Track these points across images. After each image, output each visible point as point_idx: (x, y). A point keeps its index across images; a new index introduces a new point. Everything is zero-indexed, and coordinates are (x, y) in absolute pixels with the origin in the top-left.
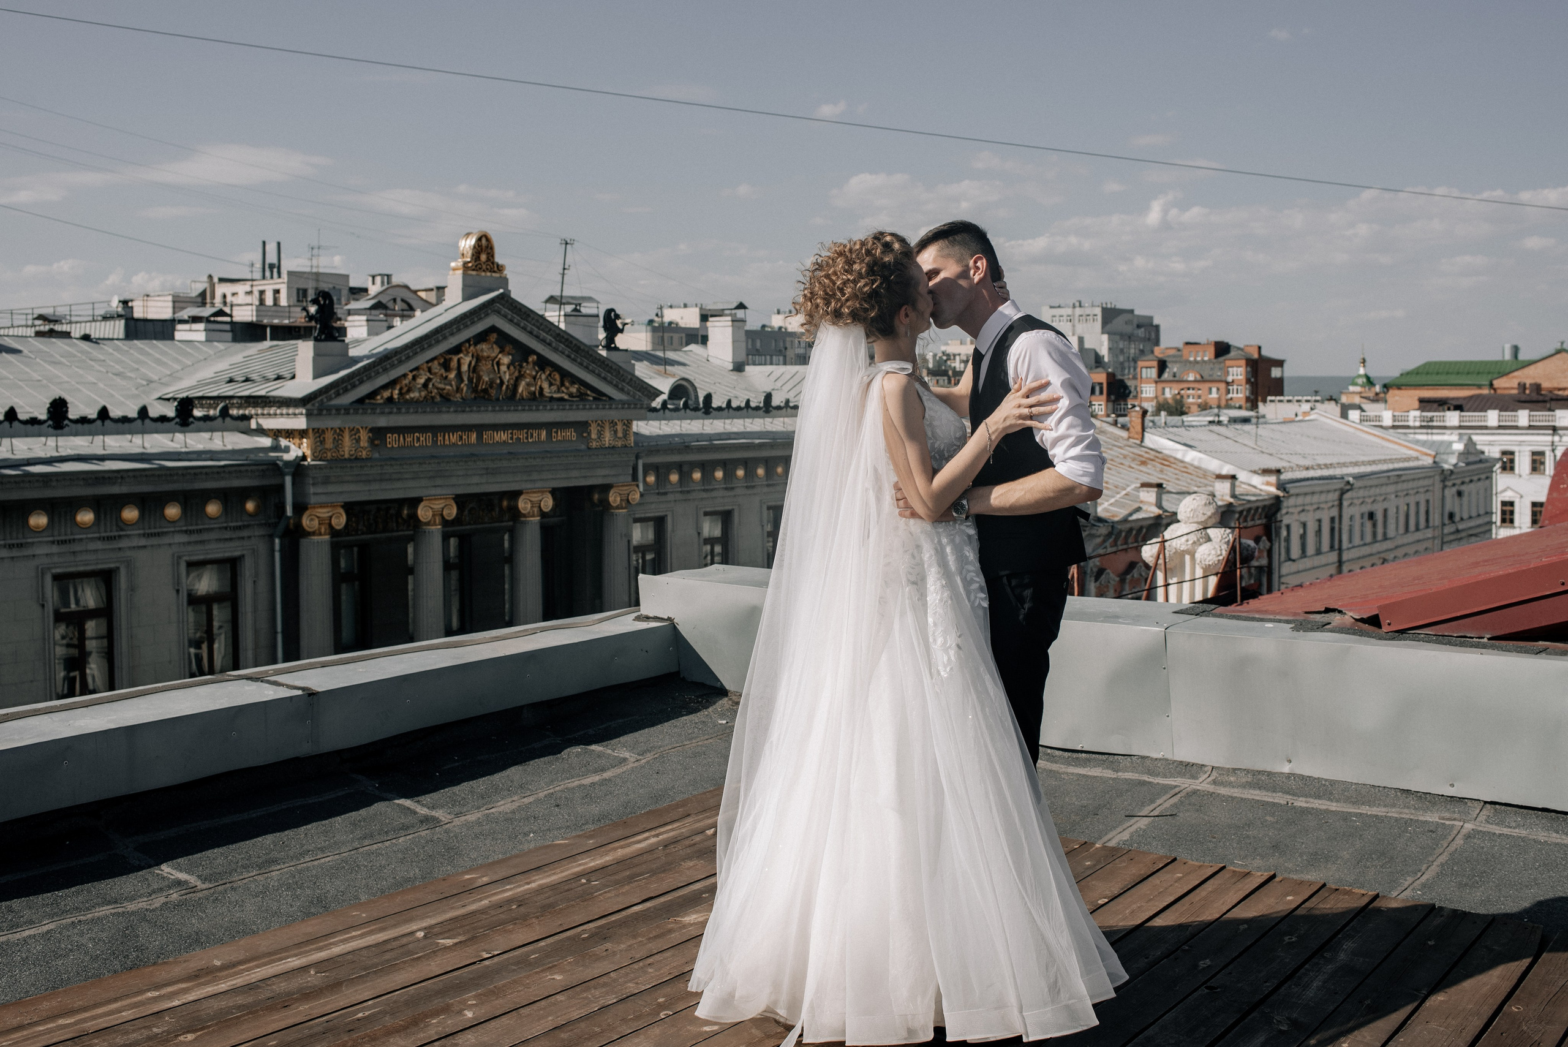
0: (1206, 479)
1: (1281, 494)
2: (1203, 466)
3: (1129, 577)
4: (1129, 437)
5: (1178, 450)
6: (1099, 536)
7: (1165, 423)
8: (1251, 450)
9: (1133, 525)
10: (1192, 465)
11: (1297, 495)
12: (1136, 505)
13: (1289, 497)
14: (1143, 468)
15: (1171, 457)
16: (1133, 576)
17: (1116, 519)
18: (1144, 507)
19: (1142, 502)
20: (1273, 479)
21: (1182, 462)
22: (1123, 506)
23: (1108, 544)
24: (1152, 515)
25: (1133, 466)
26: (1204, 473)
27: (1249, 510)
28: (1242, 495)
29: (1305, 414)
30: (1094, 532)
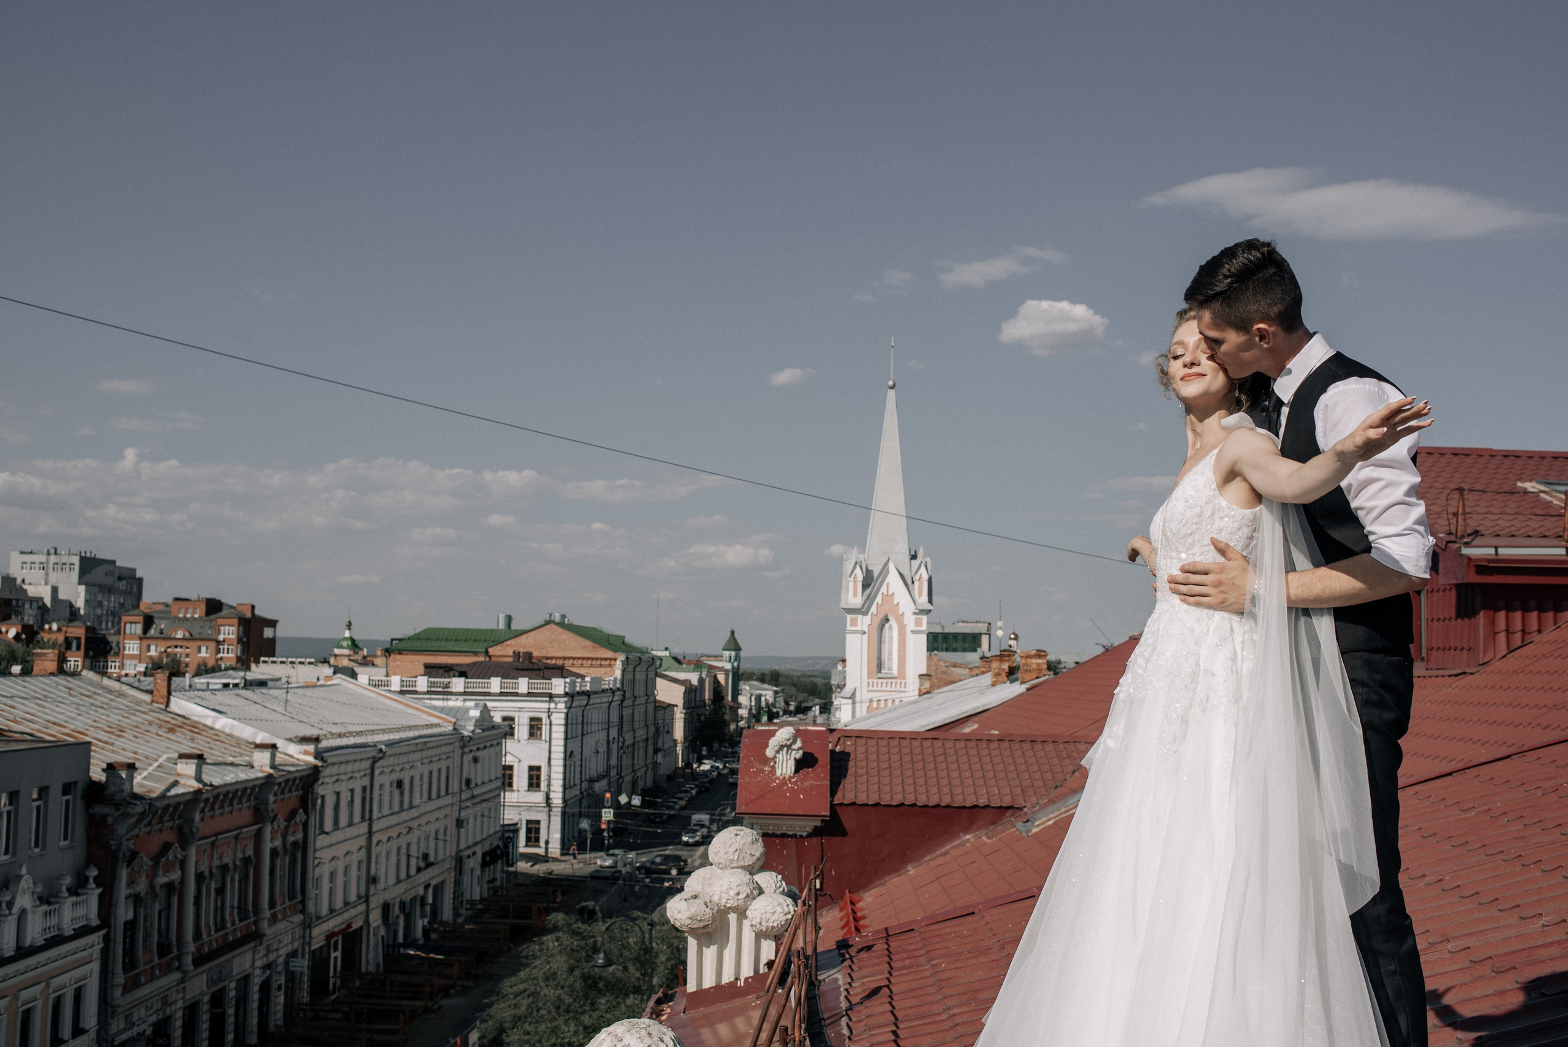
0: (240, 748)
1: (319, 763)
2: (236, 733)
3: (163, 860)
4: (153, 701)
5: (207, 717)
6: (134, 816)
7: (190, 686)
8: (281, 717)
9: (171, 801)
10: (223, 732)
11: (333, 764)
12: (172, 779)
13: (327, 766)
14: (171, 736)
15: (200, 723)
16: (168, 859)
17: (154, 795)
18: (182, 781)
19: (179, 775)
20: (311, 748)
21: (212, 729)
22: (158, 780)
23: (141, 825)
24: (191, 790)
25: (160, 733)
26: (238, 742)
27: (287, 781)
28: (281, 765)
29: (327, 678)
30: (130, 810)
